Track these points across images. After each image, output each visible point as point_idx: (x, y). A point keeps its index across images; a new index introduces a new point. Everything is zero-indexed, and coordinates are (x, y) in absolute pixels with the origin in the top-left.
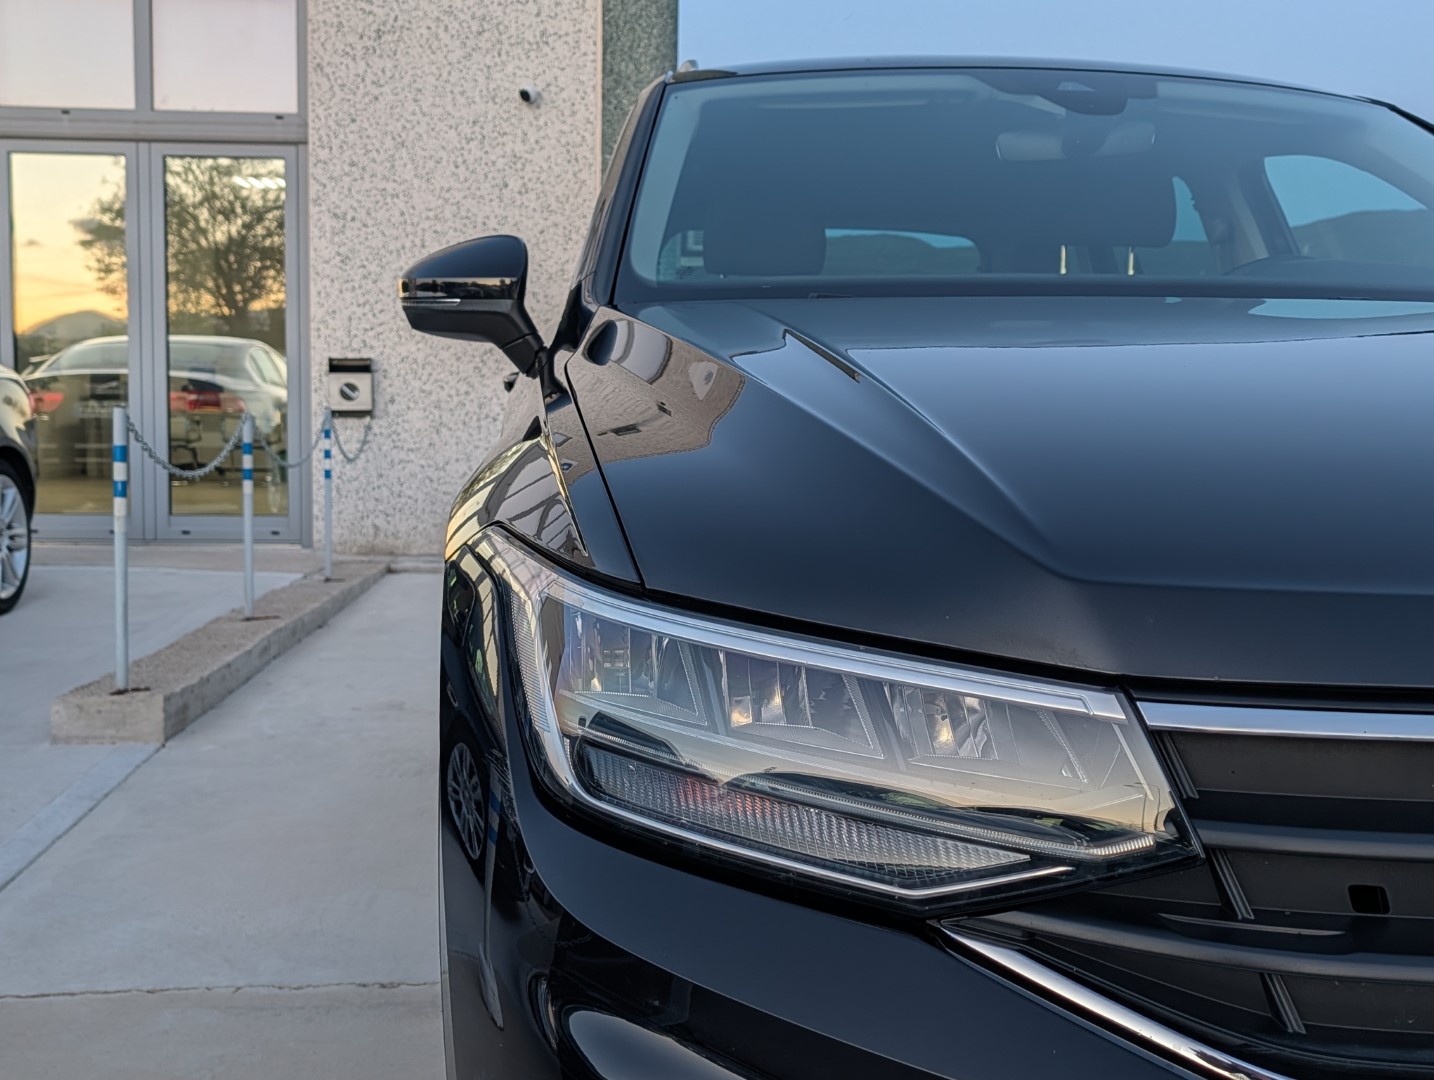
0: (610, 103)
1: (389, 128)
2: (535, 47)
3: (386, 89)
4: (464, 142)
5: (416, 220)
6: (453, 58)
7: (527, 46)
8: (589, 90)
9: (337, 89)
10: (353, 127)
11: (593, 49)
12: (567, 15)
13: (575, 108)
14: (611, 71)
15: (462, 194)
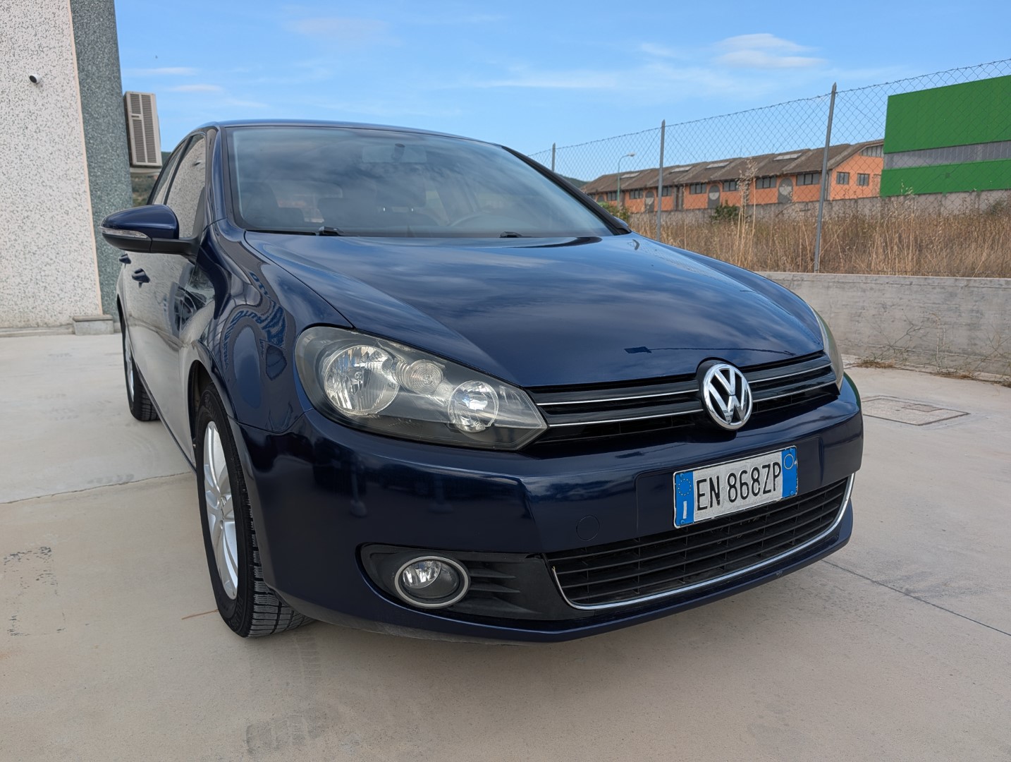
0: (84, 87)
8: (71, 79)
11: (71, 57)
12: (53, 37)
13: (64, 88)
14: (83, 70)
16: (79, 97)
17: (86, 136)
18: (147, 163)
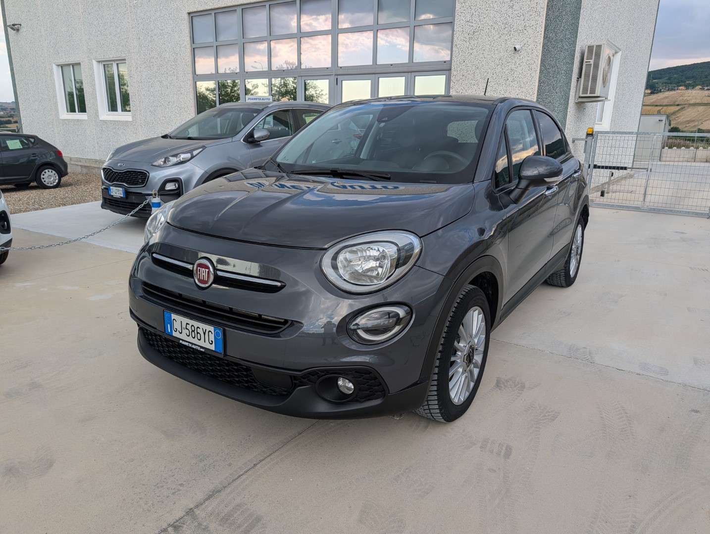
0: (545, 48)
1: (474, 63)
2: (522, 31)
3: (474, 51)
4: (496, 66)
5: (479, 92)
6: (495, 38)
7: (519, 31)
8: (539, 44)
9: (460, 52)
10: (464, 64)
11: (541, 30)
12: (534, 19)
13: (533, 51)
14: (547, 37)
15: (494, 83)
16: (540, 56)
17: (539, 81)
18: (588, 95)
